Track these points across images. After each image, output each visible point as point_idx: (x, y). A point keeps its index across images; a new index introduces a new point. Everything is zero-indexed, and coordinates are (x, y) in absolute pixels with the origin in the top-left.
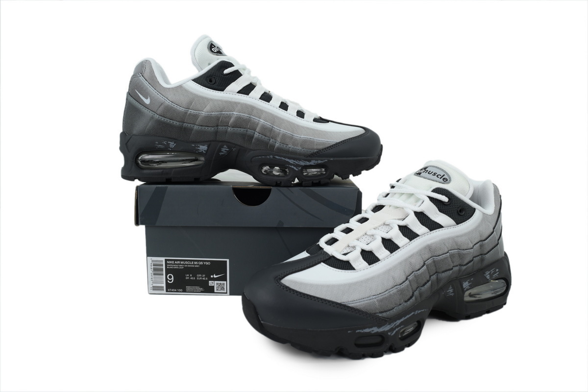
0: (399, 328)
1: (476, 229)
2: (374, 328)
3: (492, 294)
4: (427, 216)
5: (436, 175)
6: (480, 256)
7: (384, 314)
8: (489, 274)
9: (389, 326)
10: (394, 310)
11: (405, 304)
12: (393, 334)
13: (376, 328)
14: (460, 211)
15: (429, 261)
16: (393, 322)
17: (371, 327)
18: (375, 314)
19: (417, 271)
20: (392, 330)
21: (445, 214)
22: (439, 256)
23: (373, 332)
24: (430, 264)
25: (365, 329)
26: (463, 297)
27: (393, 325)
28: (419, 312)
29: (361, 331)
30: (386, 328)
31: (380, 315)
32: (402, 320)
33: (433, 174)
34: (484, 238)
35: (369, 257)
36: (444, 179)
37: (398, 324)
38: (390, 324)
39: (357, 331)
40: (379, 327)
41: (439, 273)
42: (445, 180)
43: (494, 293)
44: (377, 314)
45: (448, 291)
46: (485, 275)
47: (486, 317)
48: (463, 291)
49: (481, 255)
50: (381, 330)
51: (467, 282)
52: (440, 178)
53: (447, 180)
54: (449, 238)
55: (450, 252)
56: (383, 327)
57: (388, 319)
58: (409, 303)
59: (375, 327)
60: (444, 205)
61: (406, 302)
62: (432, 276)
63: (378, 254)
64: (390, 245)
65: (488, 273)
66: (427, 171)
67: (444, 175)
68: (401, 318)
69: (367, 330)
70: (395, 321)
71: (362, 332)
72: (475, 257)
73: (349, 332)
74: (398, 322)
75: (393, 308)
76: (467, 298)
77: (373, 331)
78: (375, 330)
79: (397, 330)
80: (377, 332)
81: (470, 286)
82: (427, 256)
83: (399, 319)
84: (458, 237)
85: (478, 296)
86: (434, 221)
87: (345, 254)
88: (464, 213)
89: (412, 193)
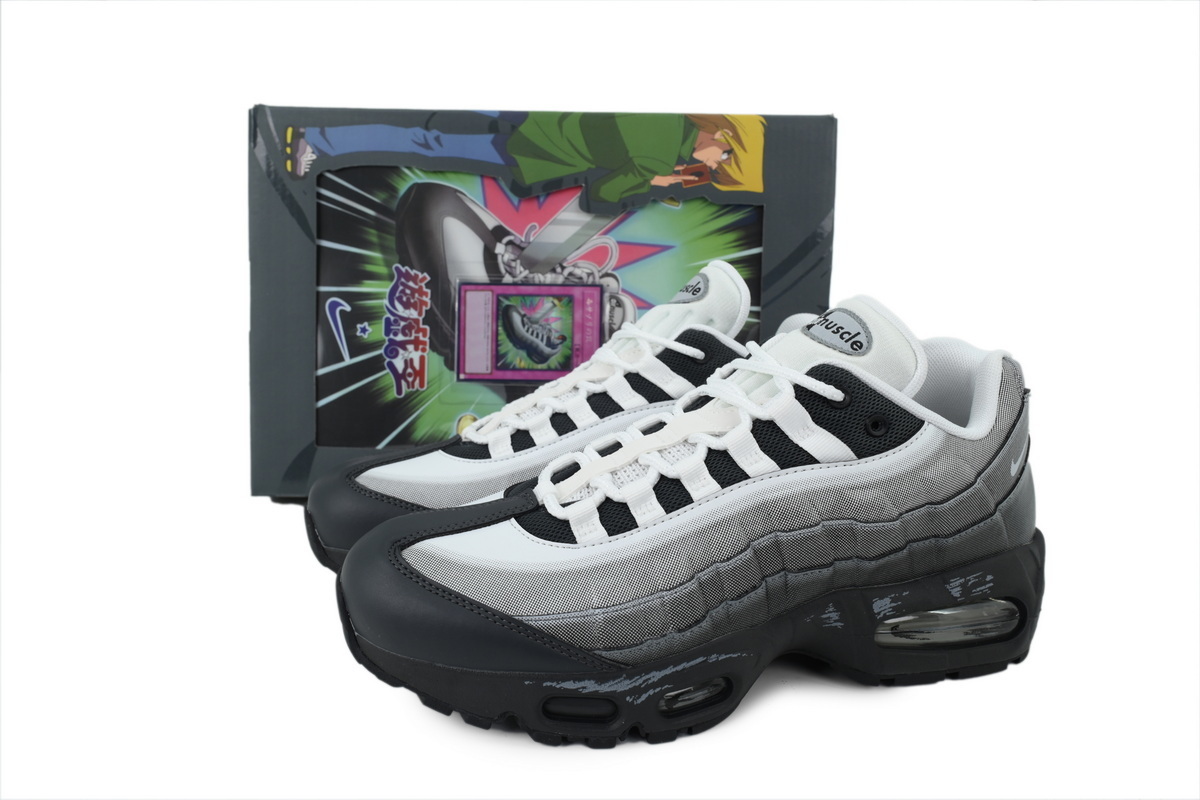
0: (658, 690)
1: (913, 473)
2: (586, 681)
3: (967, 634)
4: (783, 433)
5: (841, 331)
6: (933, 540)
7: (615, 654)
8: (961, 585)
9: (628, 682)
10: (644, 647)
11: (677, 636)
12: (639, 701)
13: (593, 682)
14: (875, 425)
15: (764, 541)
16: (639, 674)
17: (580, 680)
18: (592, 650)
19: (724, 561)
20: (636, 691)
21: (829, 430)
22: (790, 531)
23: (586, 691)
24: (767, 548)
25: (564, 681)
26: (873, 633)
27: (641, 681)
28: (723, 657)
29: (554, 684)
30: (621, 685)
31: (604, 653)
32: (668, 671)
33: (834, 329)
34: (939, 498)
35: (616, 517)
36: (855, 343)
37: (656, 680)
38: (630, 677)
39: (544, 685)
40: (601, 680)
41: (790, 571)
42: (857, 347)
43: (973, 632)
44: (597, 652)
45: (824, 616)
46: (948, 587)
47: (947, 685)
48: (875, 622)
49: (935, 536)
50: (605, 688)
51: (887, 600)
52: (846, 341)
53: (861, 347)
54: (828, 491)
55: (825, 523)
56: (612, 683)
57: (627, 665)
58: (688, 633)
59: (589, 680)
60: (833, 407)
61: (680, 631)
62: (770, 576)
63: (637, 513)
64: (671, 494)
65: (958, 583)
66: (827, 320)
67: (859, 333)
68: (664, 667)
69: (569, 685)
70: (647, 674)
71: (558, 686)
72: (915, 541)
73: (526, 683)
74: (656, 676)
75: (642, 643)
76: (884, 637)
77: (584, 688)
78: (590, 686)
79: (651, 692)
80: (597, 691)
81: (894, 608)
82: (759, 529)
83: (659, 668)
84: (854, 488)
85: (919, 636)
86: (797, 446)
87: (564, 505)
88: (883, 431)
89: (770, 373)
